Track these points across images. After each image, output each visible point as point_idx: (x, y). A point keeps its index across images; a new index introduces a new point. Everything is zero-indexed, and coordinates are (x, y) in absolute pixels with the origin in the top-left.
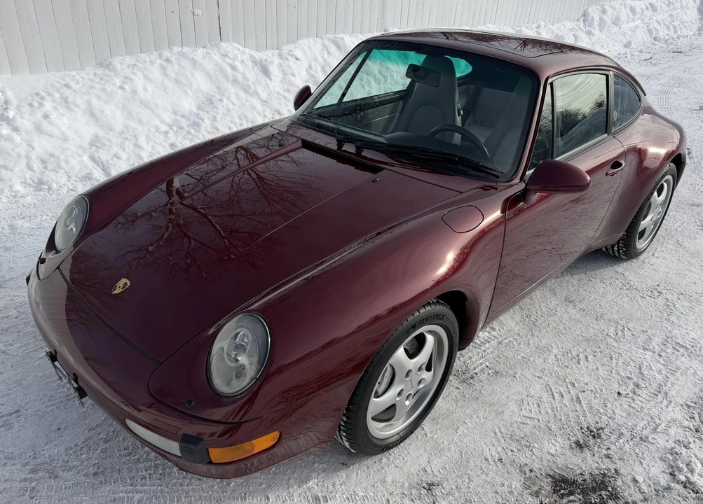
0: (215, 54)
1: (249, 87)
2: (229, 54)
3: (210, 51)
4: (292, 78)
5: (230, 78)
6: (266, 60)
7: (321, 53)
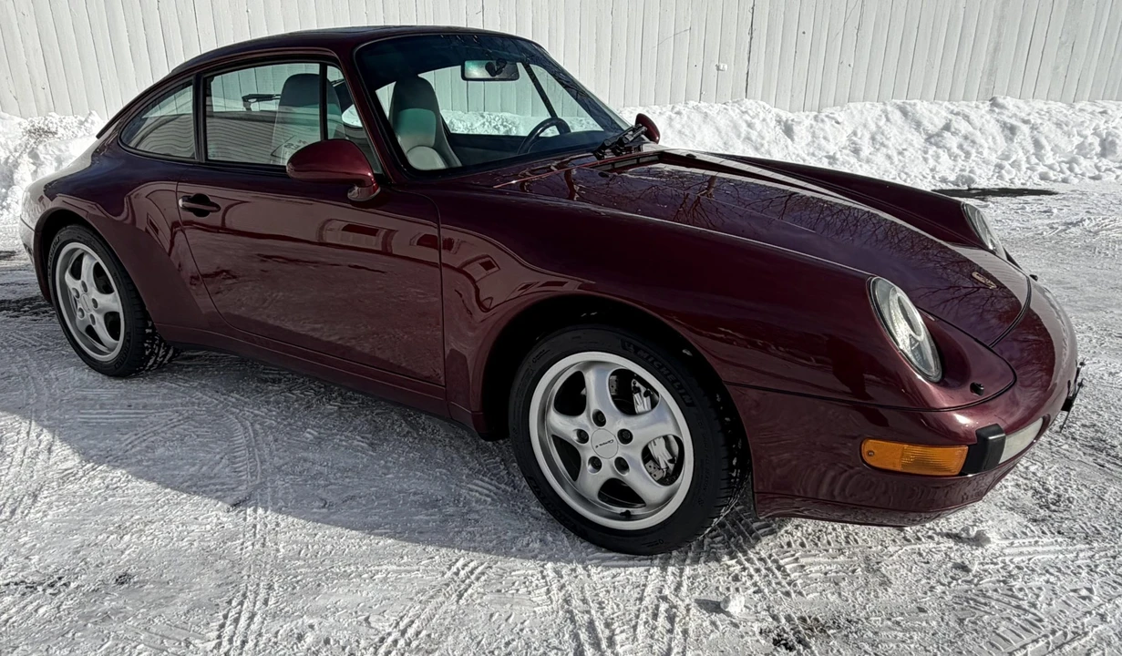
0: (734, 111)
1: (762, 145)
2: (749, 111)
3: (729, 108)
4: (823, 142)
5: (743, 135)
6: (793, 120)
7: (877, 119)
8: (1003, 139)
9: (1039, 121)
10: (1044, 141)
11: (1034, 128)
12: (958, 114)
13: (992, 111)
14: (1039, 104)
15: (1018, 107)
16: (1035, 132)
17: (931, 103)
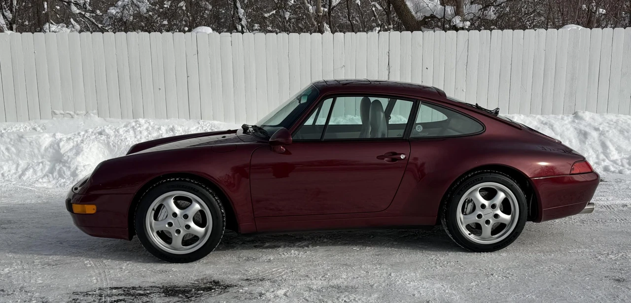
8: (578, 142)
9: (607, 129)
10: (609, 144)
11: (602, 134)
12: (546, 124)
13: (573, 121)
14: (612, 117)
15: (593, 119)
16: (602, 137)
17: (527, 116)
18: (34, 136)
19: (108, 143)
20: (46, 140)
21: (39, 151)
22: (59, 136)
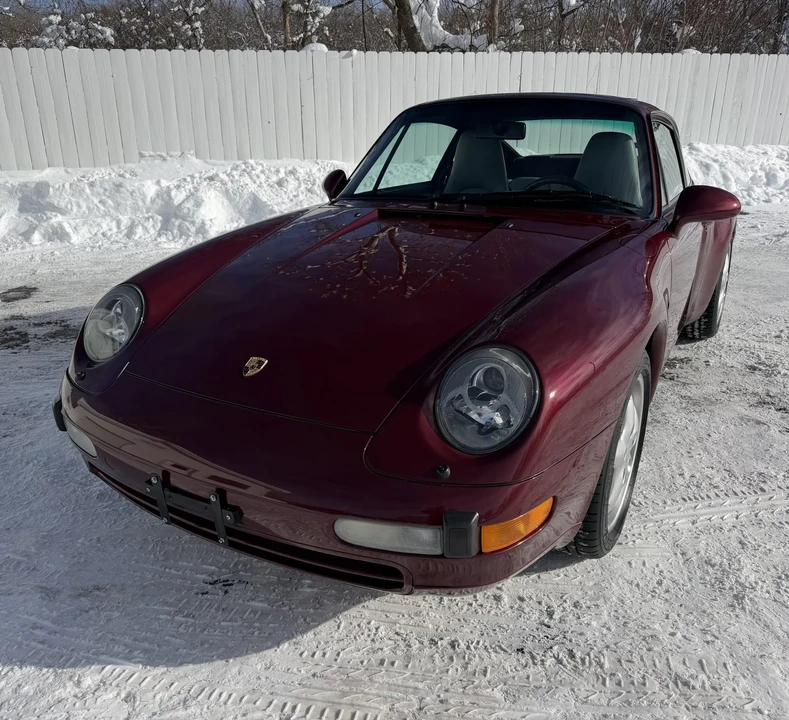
18: (136, 184)
19: (227, 191)
20: (151, 189)
21: (144, 202)
22: (164, 183)
